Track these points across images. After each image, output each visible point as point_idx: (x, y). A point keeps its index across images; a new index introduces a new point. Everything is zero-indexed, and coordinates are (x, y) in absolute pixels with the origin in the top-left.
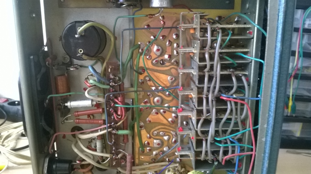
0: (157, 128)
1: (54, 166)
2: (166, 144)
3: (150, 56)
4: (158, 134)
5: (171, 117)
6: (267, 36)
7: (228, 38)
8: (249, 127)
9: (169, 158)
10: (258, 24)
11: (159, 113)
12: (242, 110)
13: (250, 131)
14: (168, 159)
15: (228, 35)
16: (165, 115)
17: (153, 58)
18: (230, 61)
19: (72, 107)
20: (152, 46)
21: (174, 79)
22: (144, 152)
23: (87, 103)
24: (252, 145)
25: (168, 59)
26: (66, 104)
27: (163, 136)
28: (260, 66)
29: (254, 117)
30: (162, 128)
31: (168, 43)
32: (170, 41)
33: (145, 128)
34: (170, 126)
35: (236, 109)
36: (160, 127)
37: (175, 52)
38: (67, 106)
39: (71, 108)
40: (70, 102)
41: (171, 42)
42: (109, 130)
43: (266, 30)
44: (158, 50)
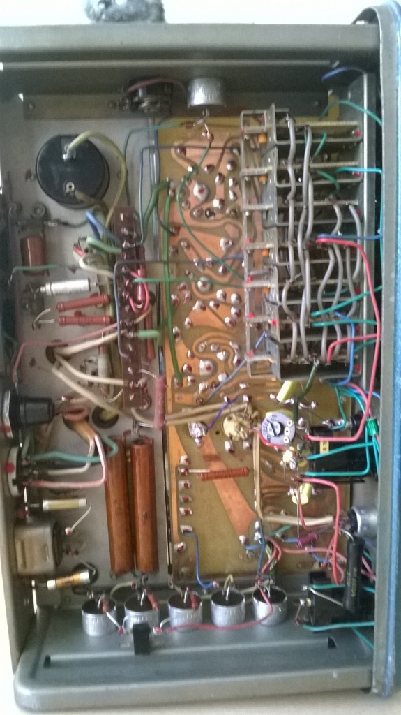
0: (204, 337)
1: (22, 408)
2: (221, 367)
3: (187, 202)
4: (206, 349)
5: (229, 315)
6: (383, 124)
7: (322, 142)
8: (368, 289)
9: (229, 397)
10: (369, 108)
11: (207, 309)
12: (353, 264)
13: (369, 296)
14: (228, 399)
15: (321, 137)
16: (218, 311)
17: (192, 206)
18: (330, 180)
19: (54, 293)
20: (190, 184)
21: (231, 243)
22: (182, 384)
23: (82, 284)
24: (375, 319)
25: (219, 207)
26: (43, 289)
27: (215, 352)
28: (377, 181)
29: (373, 271)
30: (214, 337)
31: (217, 179)
32: (220, 175)
33: (183, 338)
34: (227, 332)
35: (344, 264)
36: (209, 335)
37: (231, 196)
38: (45, 293)
39: (52, 294)
40: (51, 284)
41: (224, 177)
42: (122, 332)
43: (380, 116)
44: (201, 191)
